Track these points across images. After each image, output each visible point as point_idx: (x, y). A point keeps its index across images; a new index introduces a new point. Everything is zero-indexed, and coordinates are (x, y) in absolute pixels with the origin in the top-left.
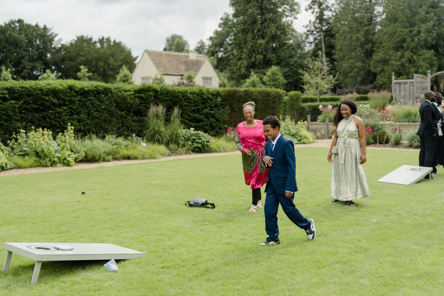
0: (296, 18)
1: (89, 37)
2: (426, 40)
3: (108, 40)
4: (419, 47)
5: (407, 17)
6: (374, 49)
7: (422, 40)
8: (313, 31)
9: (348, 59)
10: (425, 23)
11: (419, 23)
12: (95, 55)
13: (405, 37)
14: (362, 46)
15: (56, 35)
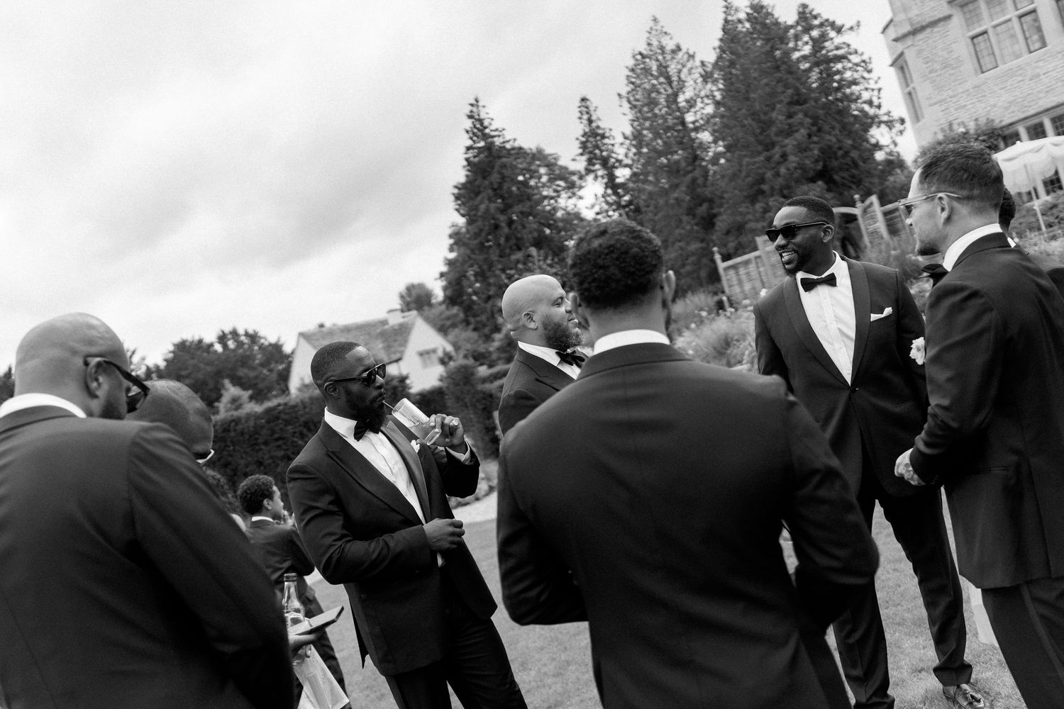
0: (581, 198)
1: (197, 338)
2: (801, 167)
3: (234, 333)
4: (793, 184)
5: (754, 134)
6: (715, 211)
7: (796, 168)
8: (607, 211)
9: (674, 243)
10: (791, 135)
11: (779, 139)
12: (209, 369)
13: (761, 171)
14: (690, 212)
15: (133, 352)
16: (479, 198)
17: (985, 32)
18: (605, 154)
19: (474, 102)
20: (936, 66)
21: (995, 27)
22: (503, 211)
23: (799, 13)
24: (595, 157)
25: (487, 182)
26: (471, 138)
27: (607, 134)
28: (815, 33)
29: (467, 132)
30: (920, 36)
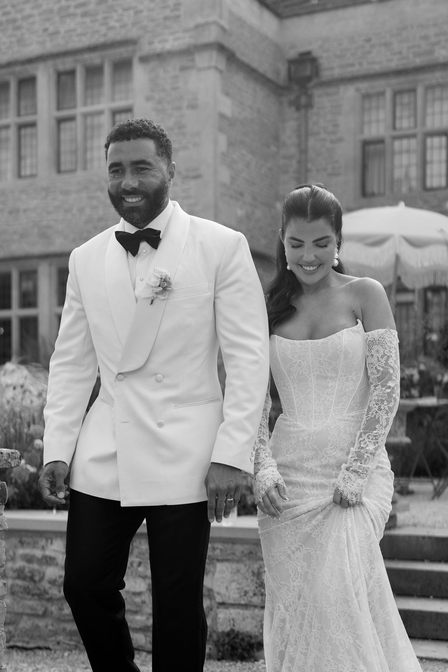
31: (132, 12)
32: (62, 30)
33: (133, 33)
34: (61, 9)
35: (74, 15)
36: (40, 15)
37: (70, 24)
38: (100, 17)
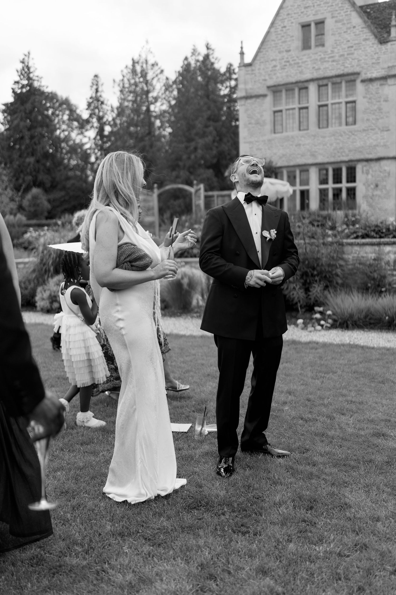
2: (204, 158)
4: (197, 166)
7: (201, 158)
10: (203, 138)
11: (196, 138)
13: (181, 153)
16: (15, 116)
17: (281, 111)
18: (101, 114)
19: (27, 53)
20: (253, 121)
21: (287, 110)
22: (29, 129)
23: (227, 68)
24: (94, 114)
25: (22, 108)
26: (20, 76)
27: (105, 102)
28: (233, 83)
29: (17, 71)
30: (249, 101)
31: (356, 61)
32: (322, 68)
33: (357, 70)
34: (321, 59)
35: (328, 61)
36: (311, 61)
37: (326, 65)
38: (341, 62)
